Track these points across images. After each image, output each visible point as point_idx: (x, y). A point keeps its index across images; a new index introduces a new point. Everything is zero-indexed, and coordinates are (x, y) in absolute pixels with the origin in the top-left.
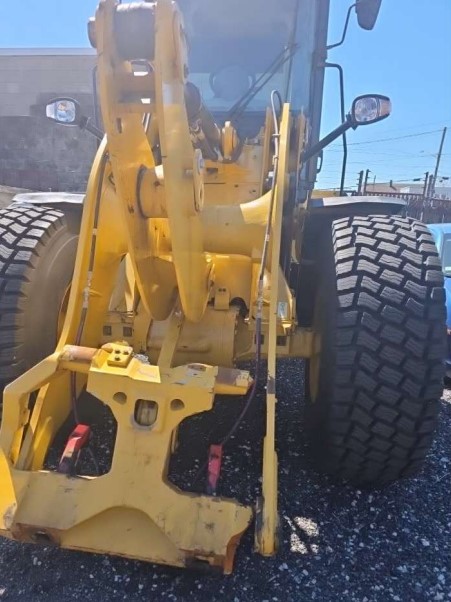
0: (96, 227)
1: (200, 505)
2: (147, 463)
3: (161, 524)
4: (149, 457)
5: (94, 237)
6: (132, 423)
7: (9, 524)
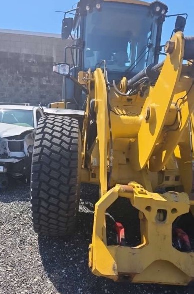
0: (110, 128)
1: (192, 257)
2: (165, 239)
3: (179, 267)
4: (165, 236)
5: (111, 133)
6: (156, 221)
7: (117, 274)
